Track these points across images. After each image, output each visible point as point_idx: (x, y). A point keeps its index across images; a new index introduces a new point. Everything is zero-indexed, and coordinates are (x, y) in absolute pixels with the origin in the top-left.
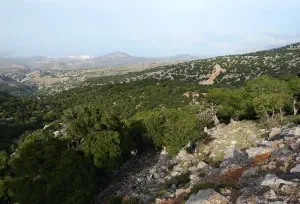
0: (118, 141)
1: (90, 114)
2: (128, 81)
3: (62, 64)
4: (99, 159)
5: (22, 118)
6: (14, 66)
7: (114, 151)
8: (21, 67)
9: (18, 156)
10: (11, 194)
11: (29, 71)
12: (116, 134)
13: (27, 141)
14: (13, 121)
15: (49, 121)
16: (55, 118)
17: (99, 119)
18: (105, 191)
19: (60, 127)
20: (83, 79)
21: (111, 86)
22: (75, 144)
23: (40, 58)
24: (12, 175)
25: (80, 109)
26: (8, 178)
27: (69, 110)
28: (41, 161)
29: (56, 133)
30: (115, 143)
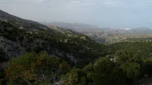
0: (139, 68)
1: (127, 54)
2: (147, 41)
5: (99, 51)
6: (98, 31)
7: (137, 72)
8: (101, 31)
9: (97, 65)
10: (93, 79)
11: (103, 33)
12: (139, 65)
13: (100, 60)
14: (95, 52)
15: (109, 54)
17: (131, 57)
19: (113, 57)
20: (125, 38)
21: (138, 43)
22: (119, 65)
23: (109, 28)
24: (94, 72)
26: (92, 73)
28: (105, 69)
29: (111, 59)
30: (138, 69)
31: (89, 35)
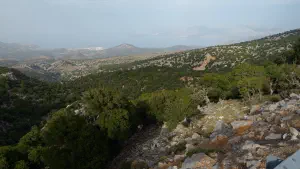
0: (127, 117)
1: (104, 96)
2: (134, 68)
3: (80, 55)
4: (112, 133)
5: (49, 99)
6: (42, 57)
7: (124, 125)
9: (47, 129)
10: (42, 159)
11: (54, 61)
12: (125, 112)
13: (54, 117)
14: (42, 102)
15: (70, 102)
16: (75, 99)
17: (111, 99)
18: (118, 157)
19: (80, 107)
20: (97, 67)
21: (120, 72)
22: (92, 120)
23: (63, 50)
24: (43, 145)
25: (95, 91)
26: (40, 147)
27: (87, 93)
29: (76, 111)
30: (125, 119)
31: (22, 67)
